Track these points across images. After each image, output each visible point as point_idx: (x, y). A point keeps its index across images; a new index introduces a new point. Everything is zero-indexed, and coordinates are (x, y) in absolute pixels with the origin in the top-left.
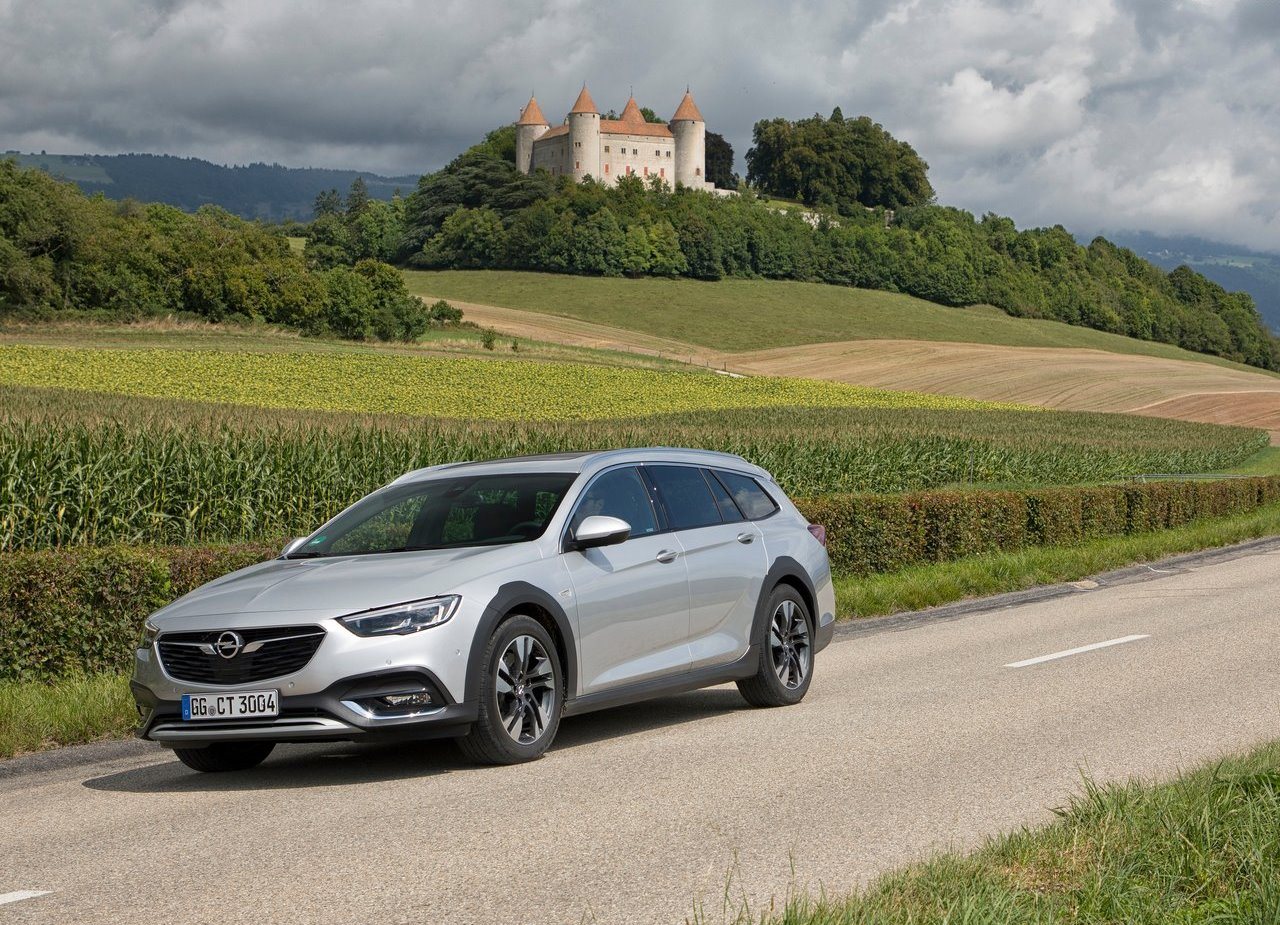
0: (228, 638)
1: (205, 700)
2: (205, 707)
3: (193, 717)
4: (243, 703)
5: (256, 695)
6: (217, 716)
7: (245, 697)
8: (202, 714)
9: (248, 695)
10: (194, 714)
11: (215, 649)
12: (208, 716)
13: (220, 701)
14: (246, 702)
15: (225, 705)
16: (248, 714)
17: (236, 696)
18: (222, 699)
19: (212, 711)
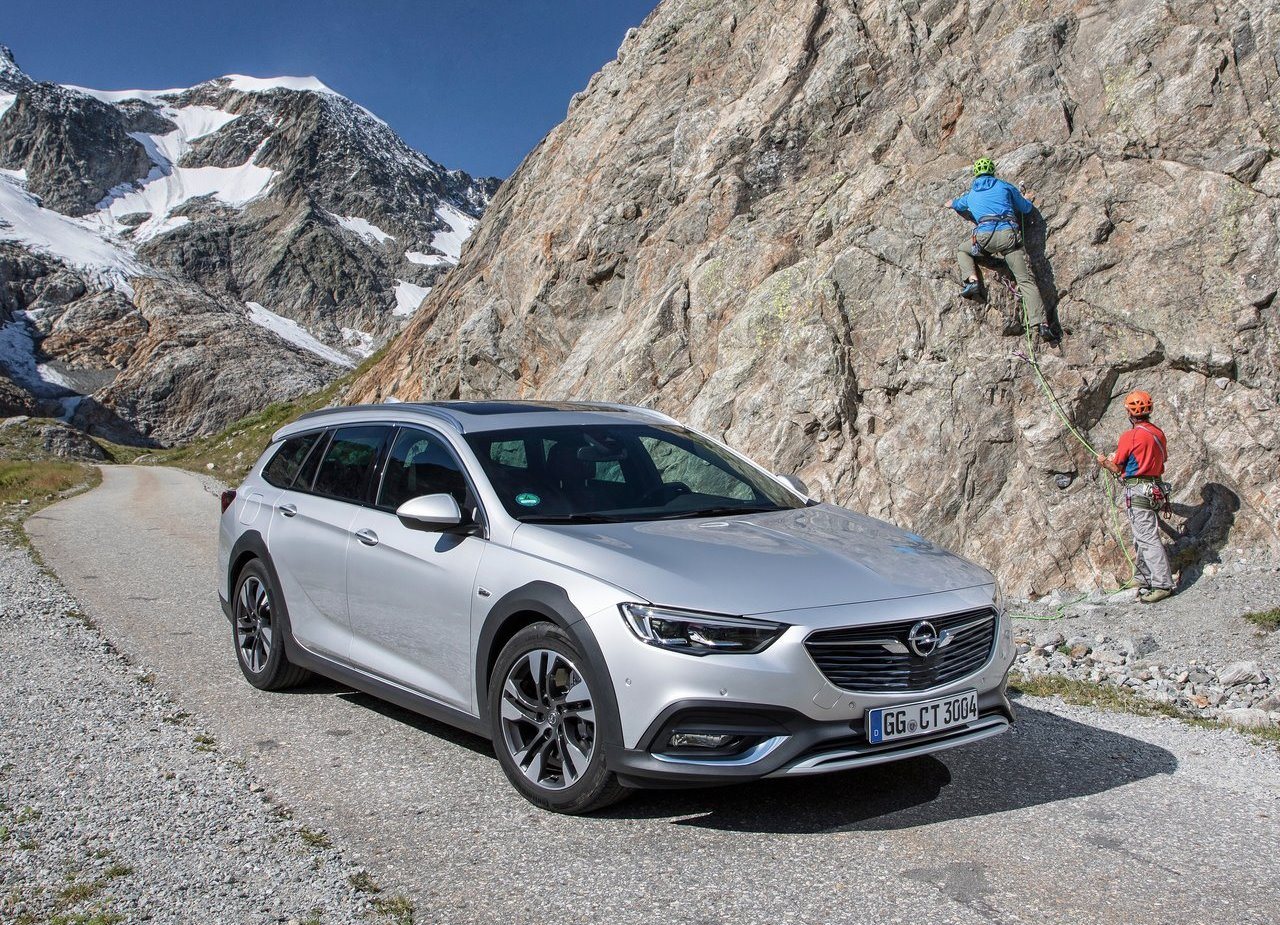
0: (924, 630)
1: (904, 713)
2: (903, 722)
3: (885, 738)
4: (948, 711)
5: (960, 698)
6: (919, 731)
7: (950, 703)
8: (899, 732)
9: (952, 700)
10: (887, 733)
11: (907, 644)
12: (907, 734)
13: (924, 711)
14: (951, 709)
15: (929, 717)
16: (953, 724)
17: (941, 703)
18: (926, 709)
19: (913, 726)
